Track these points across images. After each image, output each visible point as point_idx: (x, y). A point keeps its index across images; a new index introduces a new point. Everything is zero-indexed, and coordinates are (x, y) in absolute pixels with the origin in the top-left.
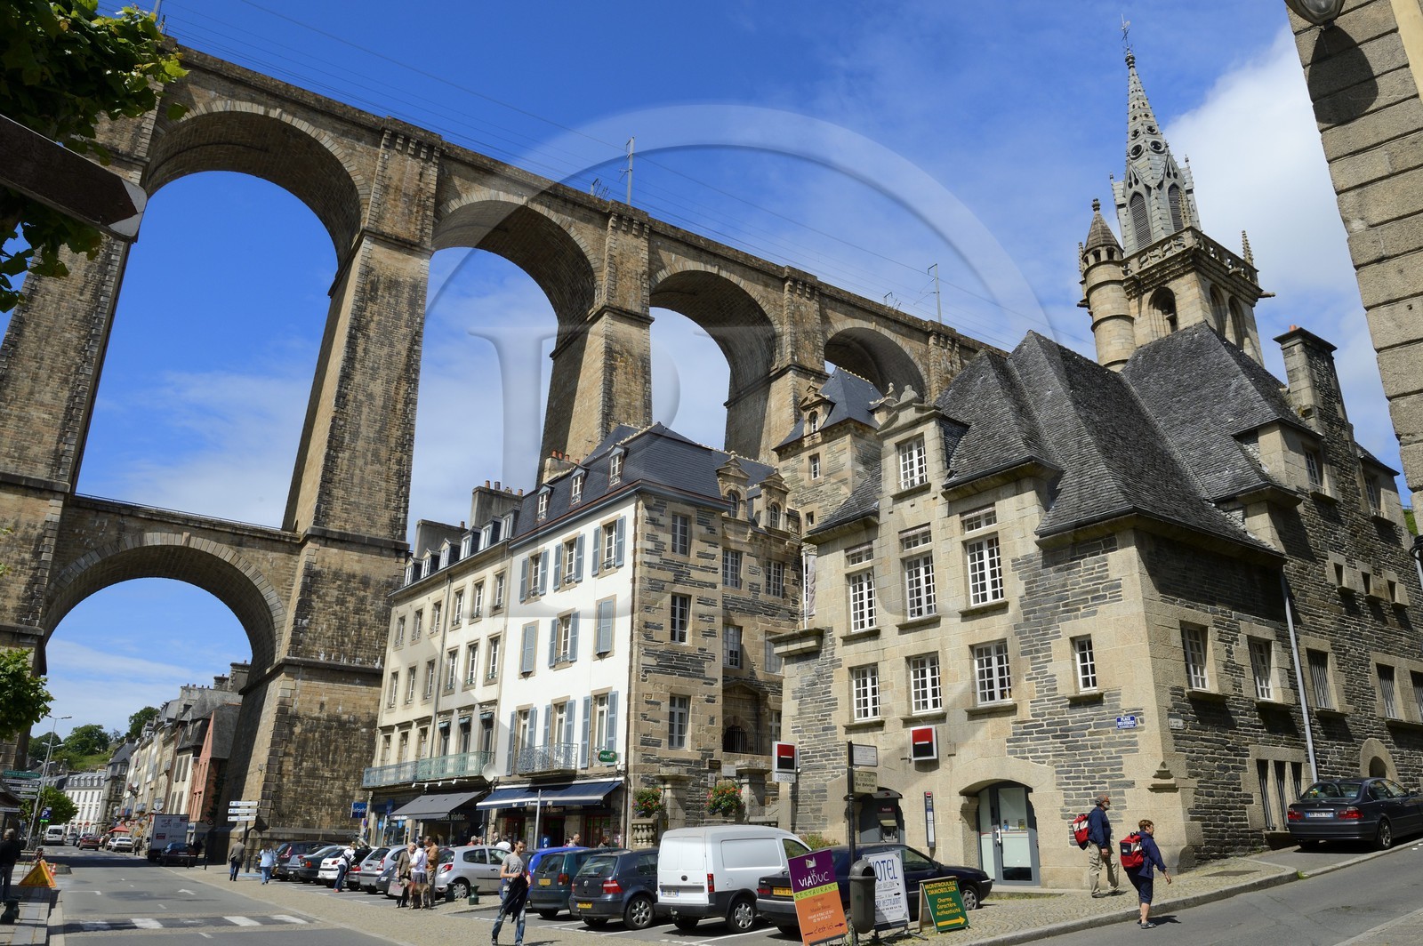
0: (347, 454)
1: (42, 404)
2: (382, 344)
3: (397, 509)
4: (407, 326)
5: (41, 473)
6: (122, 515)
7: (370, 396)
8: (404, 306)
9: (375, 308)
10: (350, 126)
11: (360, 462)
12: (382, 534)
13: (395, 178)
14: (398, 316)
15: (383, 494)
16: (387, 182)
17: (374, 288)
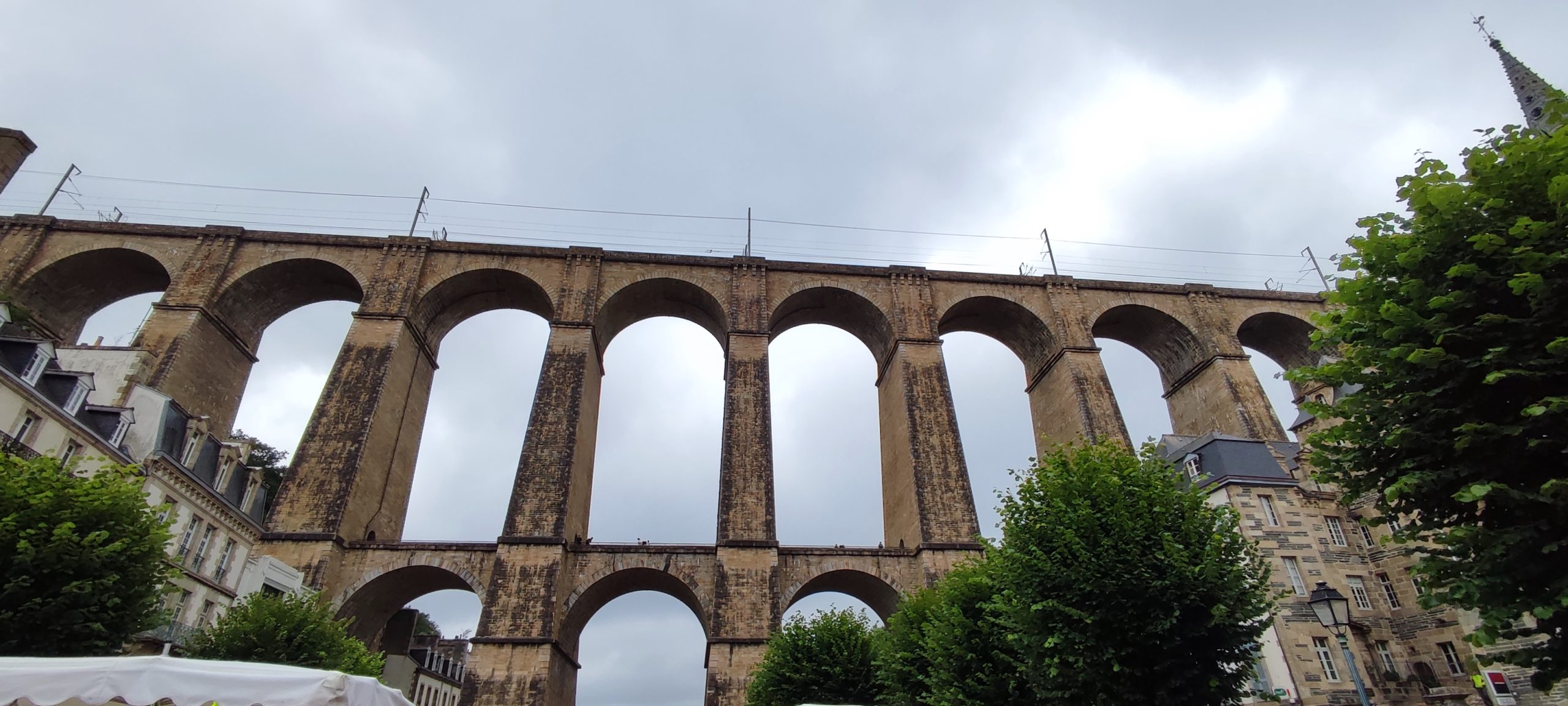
0: (929, 489)
1: (752, 494)
2: (930, 411)
3: (971, 520)
4: (941, 395)
5: (761, 536)
6: (807, 555)
7: (933, 447)
8: (935, 382)
9: (919, 388)
10: (870, 278)
11: (939, 492)
12: (966, 540)
13: (906, 303)
14: (933, 390)
15: (959, 512)
16: (902, 306)
17: (915, 376)
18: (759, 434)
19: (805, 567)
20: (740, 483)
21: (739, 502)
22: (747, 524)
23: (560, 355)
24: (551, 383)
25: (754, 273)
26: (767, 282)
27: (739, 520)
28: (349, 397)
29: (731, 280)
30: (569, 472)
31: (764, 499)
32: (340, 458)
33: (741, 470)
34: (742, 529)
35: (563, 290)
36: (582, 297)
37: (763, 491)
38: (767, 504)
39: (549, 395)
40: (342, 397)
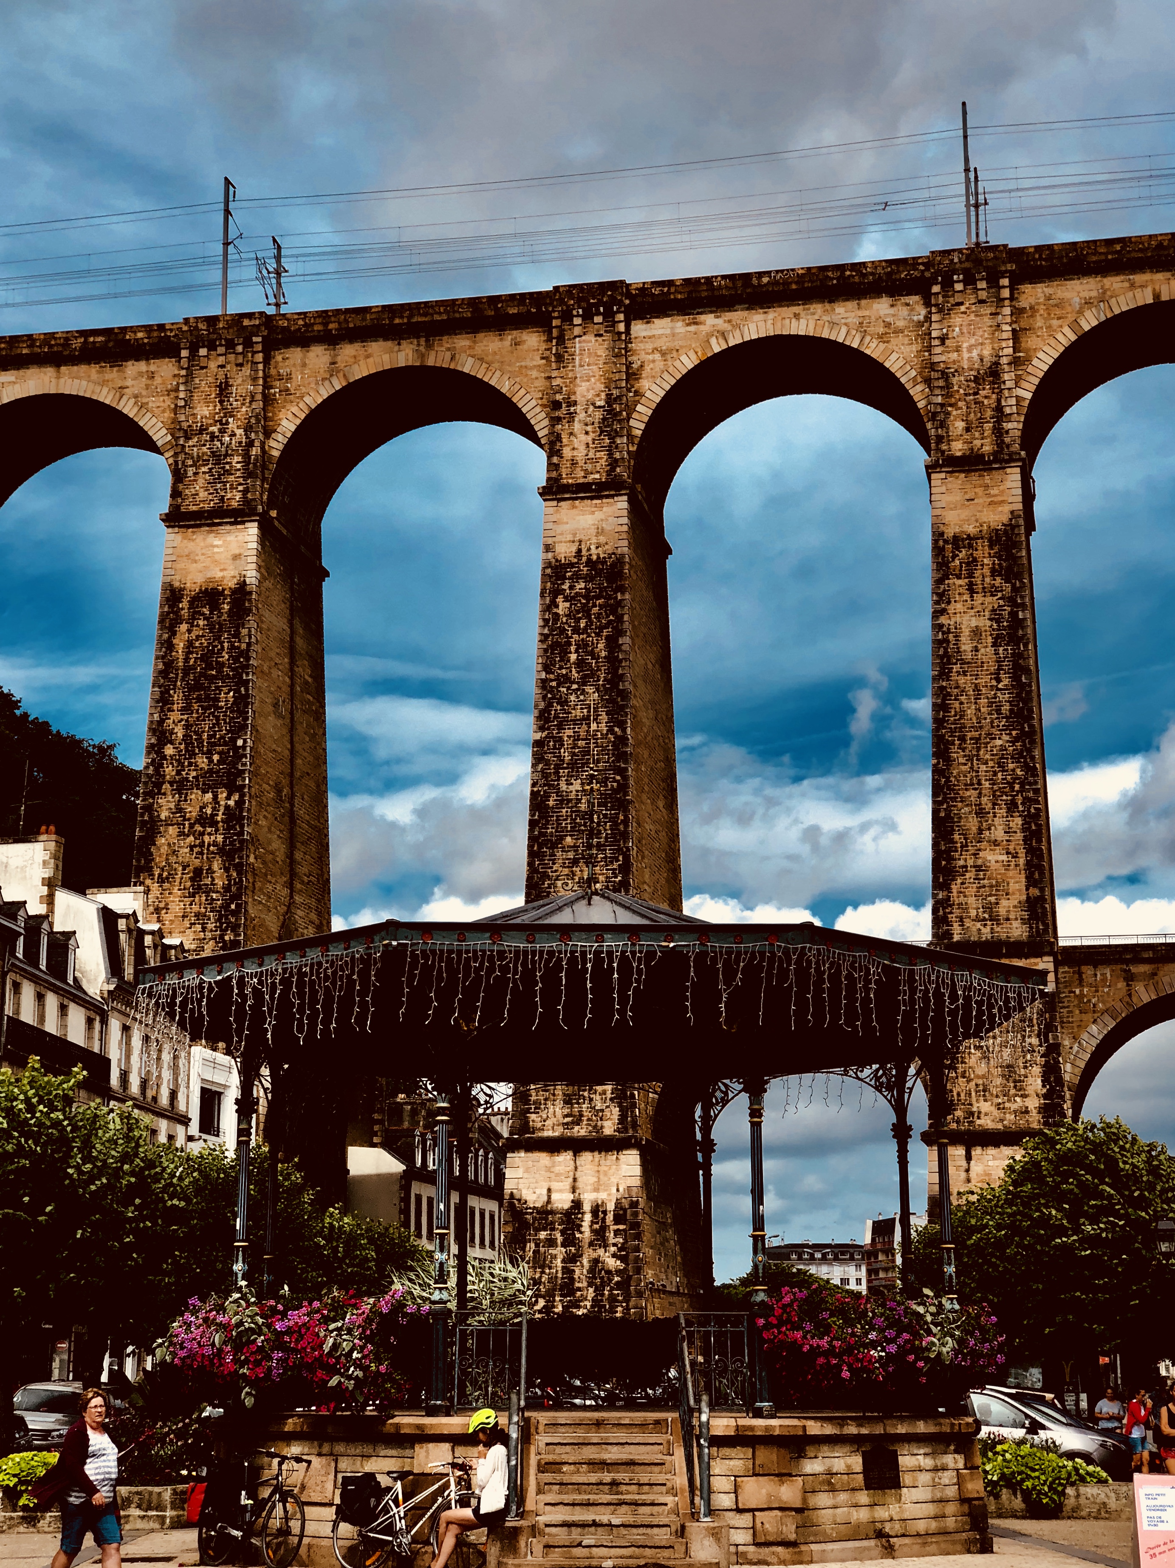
6: (1122, 959)
18: (1005, 709)
19: (1121, 985)
20: (972, 824)
21: (970, 862)
22: (990, 908)
23: (572, 565)
24: (562, 631)
25: (983, 295)
26: (1017, 312)
27: (972, 901)
28: (199, 699)
29: (928, 319)
30: (626, 822)
31: (1022, 852)
32: (213, 823)
33: (972, 794)
34: (977, 919)
35: (556, 405)
36: (598, 415)
37: (1019, 836)
38: (1028, 864)
39: (565, 658)
40: (187, 698)
